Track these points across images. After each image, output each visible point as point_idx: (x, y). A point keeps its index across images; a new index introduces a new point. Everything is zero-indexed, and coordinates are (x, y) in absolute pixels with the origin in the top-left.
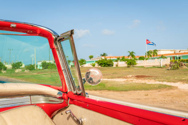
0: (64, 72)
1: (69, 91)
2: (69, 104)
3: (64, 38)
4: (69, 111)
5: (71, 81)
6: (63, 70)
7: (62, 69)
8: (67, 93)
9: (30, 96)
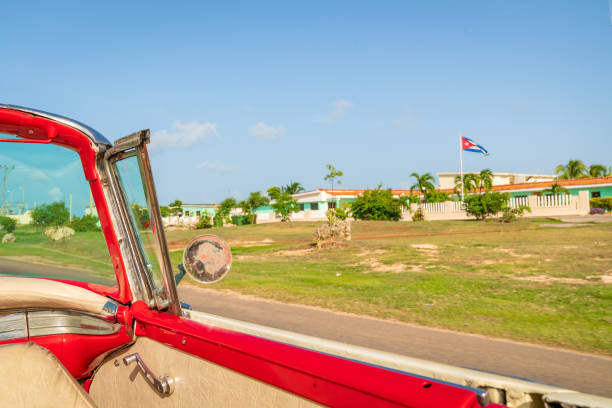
0: (122, 246)
1: (135, 300)
2: (135, 337)
3: (123, 152)
4: (134, 357)
5: (143, 272)
6: (121, 241)
7: (119, 239)
8: (129, 304)
9: (27, 313)
